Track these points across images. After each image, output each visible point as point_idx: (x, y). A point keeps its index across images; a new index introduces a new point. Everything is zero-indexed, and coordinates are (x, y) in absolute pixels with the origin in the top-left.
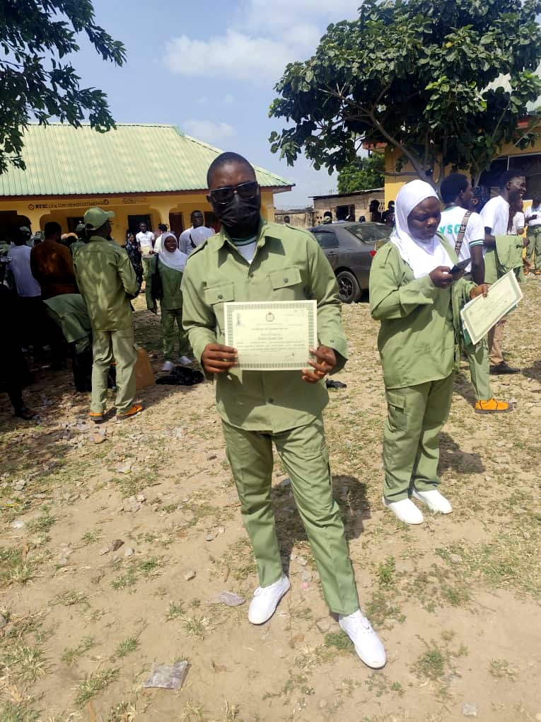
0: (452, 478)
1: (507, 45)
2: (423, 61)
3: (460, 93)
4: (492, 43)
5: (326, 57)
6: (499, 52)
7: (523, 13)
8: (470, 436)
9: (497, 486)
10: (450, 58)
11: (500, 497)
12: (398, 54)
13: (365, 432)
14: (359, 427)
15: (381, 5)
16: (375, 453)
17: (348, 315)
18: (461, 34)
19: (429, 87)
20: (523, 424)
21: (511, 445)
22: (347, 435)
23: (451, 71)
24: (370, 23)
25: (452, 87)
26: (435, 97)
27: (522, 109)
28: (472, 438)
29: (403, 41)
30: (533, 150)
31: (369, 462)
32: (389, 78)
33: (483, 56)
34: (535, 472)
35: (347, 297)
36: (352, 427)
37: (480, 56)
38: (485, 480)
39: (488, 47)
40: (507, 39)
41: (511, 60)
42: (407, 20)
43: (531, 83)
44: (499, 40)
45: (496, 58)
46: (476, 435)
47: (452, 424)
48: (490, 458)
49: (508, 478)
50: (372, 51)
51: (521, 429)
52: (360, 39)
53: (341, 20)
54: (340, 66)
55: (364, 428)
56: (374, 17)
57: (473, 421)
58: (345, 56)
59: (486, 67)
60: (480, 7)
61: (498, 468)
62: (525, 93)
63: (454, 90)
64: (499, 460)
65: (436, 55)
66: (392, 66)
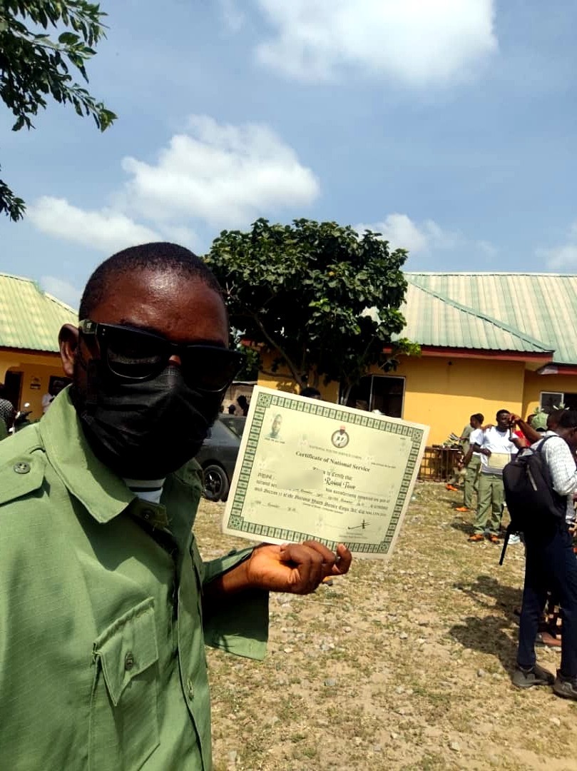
0: (357, 736)
1: (378, 284)
2: (308, 282)
3: (338, 315)
4: (366, 280)
5: (221, 258)
6: (372, 288)
7: (390, 261)
8: (366, 680)
9: (406, 746)
10: (332, 284)
11: (411, 761)
12: (287, 271)
13: (249, 672)
14: (242, 665)
15: (273, 227)
16: (264, 701)
17: (215, 516)
18: (341, 267)
19: (312, 304)
20: (418, 665)
21: (410, 692)
22: (228, 677)
23: (332, 295)
24: (262, 239)
25: (332, 309)
26: (317, 314)
27: (388, 338)
28: (369, 683)
29: (292, 262)
30: (396, 374)
31: (258, 715)
32: (277, 289)
33: (360, 288)
34: (440, 726)
35: (213, 493)
36: (234, 665)
37: (357, 288)
38: (391, 737)
39: (363, 282)
40: (378, 279)
41: (381, 296)
42: (295, 244)
43: (397, 318)
44: (373, 280)
45: (370, 293)
46: (373, 677)
47: (345, 664)
48: (393, 708)
49: (415, 735)
50: (263, 263)
51: (417, 671)
52: (252, 250)
53: (235, 230)
54: (233, 269)
55: (246, 667)
56: (266, 235)
57: (367, 659)
58: (238, 261)
59: (362, 299)
60: (357, 249)
61: (403, 722)
62: (392, 326)
63: (334, 311)
64: (402, 711)
65: (319, 279)
66: (281, 280)
